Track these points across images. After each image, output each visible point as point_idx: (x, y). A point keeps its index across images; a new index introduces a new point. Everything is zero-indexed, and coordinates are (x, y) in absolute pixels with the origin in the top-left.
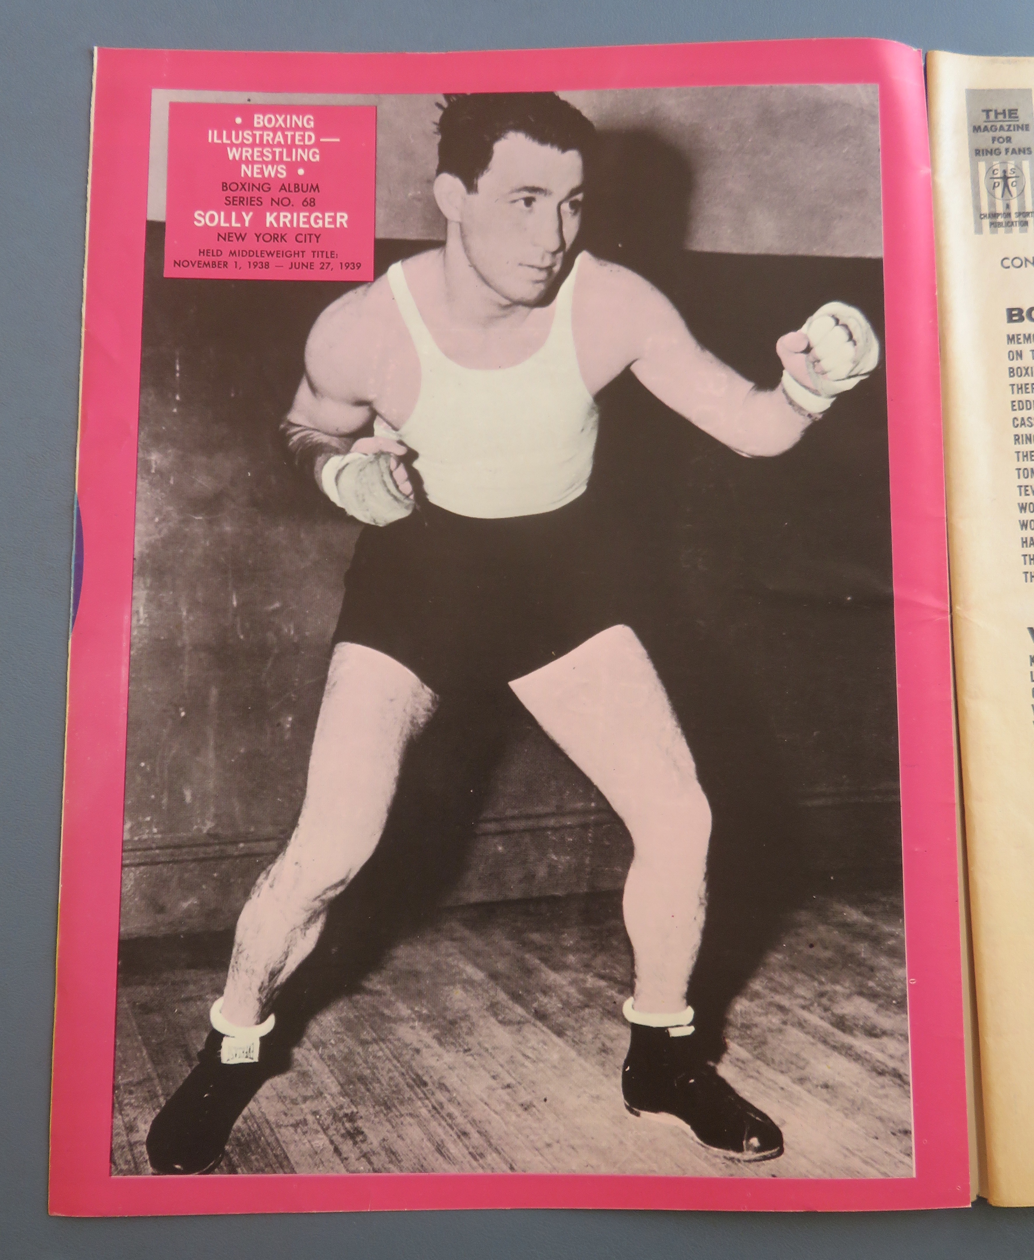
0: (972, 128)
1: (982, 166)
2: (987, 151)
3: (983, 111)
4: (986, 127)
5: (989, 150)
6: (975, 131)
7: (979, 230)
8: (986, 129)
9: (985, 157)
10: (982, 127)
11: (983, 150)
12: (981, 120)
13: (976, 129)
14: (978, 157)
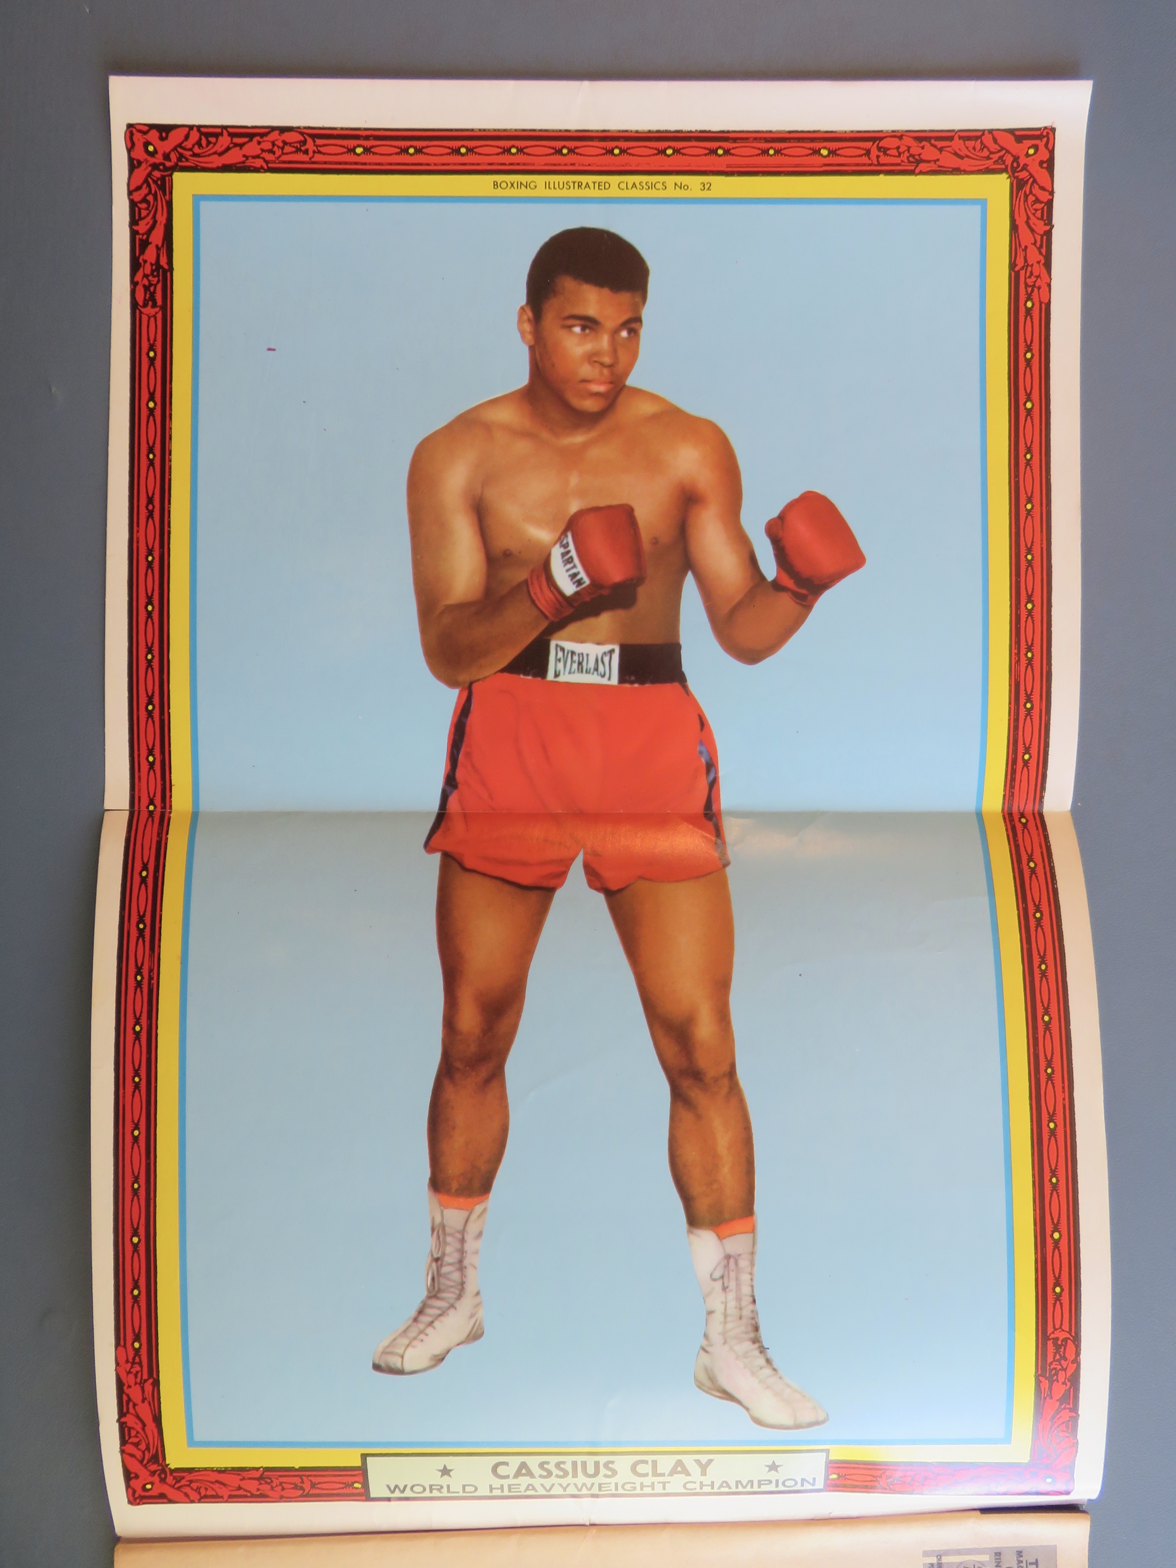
0: (1021, 1550)
1: (985, 1558)
2: (999, 1562)
3: (1037, 1560)
4: (1022, 1562)
5: (1000, 1564)
6: (1018, 1553)
7: (926, 1554)
8: (1020, 1562)
9: (994, 1561)
10: (1021, 1559)
11: (1000, 1559)
12: (1028, 1557)
13: (1020, 1553)
14: (993, 1554)
